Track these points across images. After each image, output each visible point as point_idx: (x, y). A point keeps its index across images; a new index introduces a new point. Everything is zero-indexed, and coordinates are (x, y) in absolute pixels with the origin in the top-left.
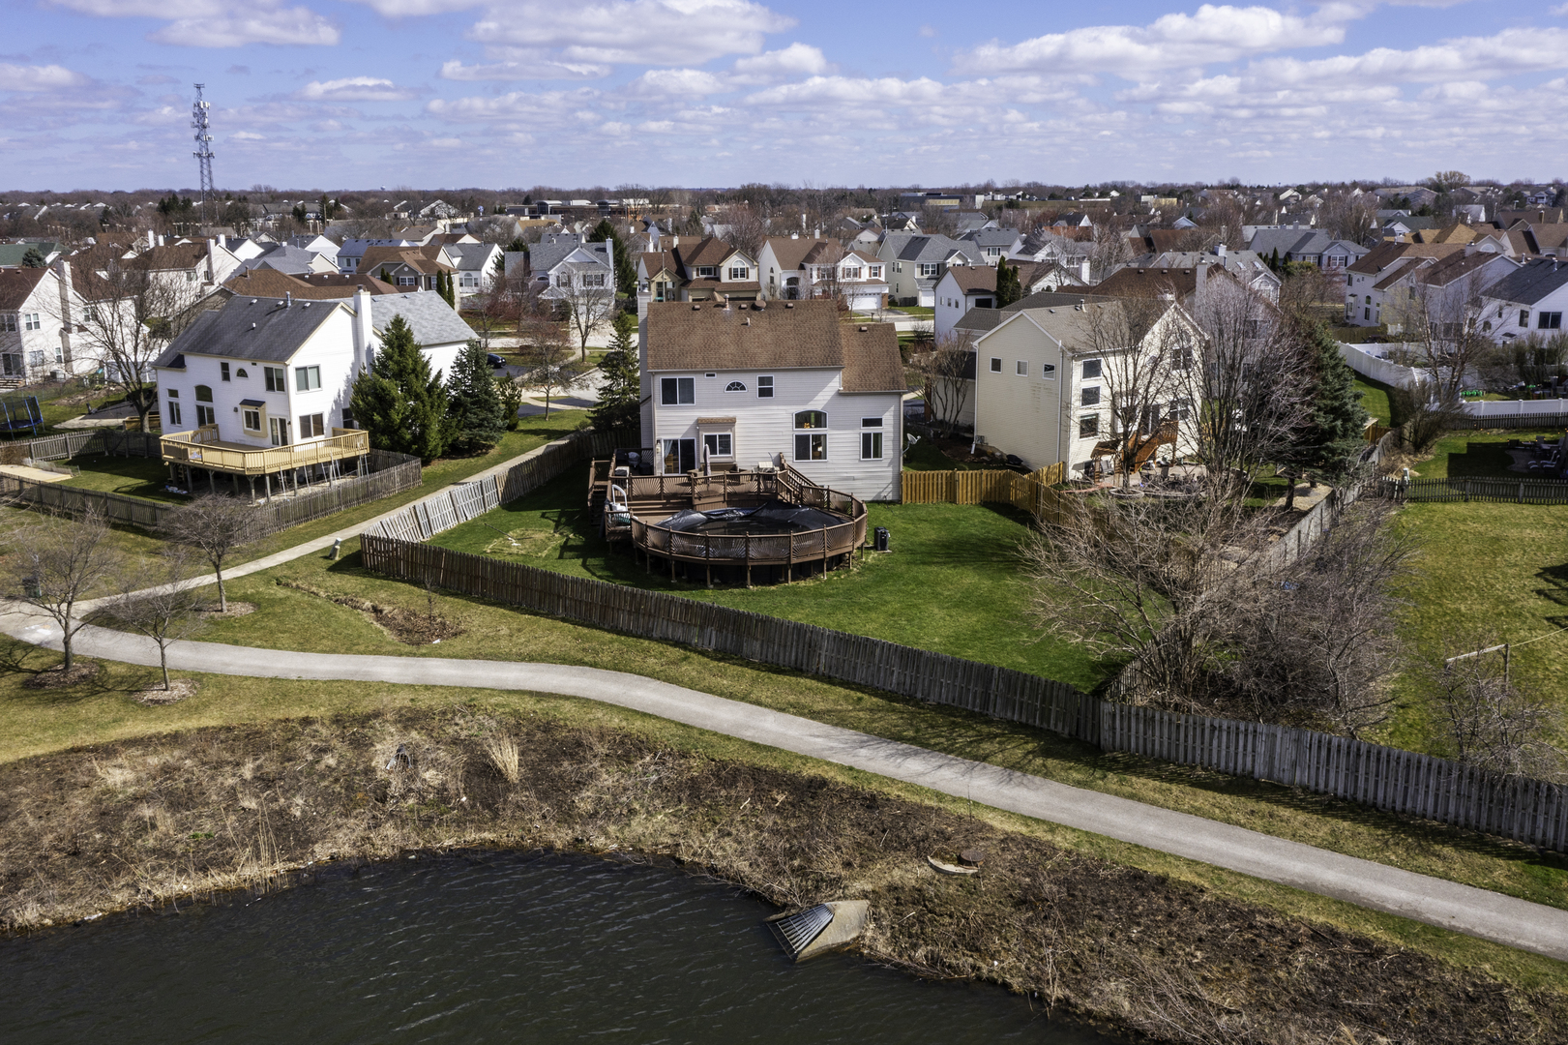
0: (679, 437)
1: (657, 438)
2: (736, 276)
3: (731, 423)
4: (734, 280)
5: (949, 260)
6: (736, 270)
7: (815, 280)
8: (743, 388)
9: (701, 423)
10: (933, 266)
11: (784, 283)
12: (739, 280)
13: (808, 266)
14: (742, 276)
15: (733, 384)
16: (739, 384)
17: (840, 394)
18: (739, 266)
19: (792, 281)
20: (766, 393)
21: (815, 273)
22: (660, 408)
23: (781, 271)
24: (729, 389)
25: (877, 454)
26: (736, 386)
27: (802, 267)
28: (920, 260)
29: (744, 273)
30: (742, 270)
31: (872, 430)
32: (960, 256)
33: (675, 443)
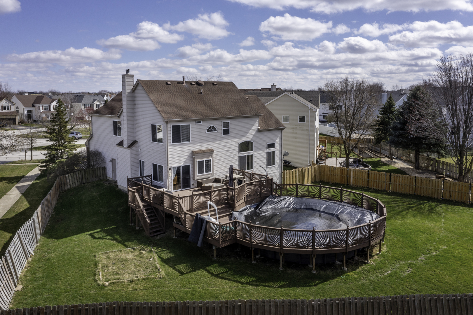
0: (181, 164)
1: (169, 166)
2: (5, 109)
3: (210, 152)
4: (4, 111)
5: (95, 103)
6: (5, 107)
7: (42, 111)
8: (215, 130)
9: (193, 154)
10: (88, 105)
11: (26, 112)
12: (7, 111)
13: (37, 105)
14: (8, 109)
15: (210, 128)
16: (213, 127)
17: (259, 130)
18: (6, 105)
19: (30, 112)
20: (226, 132)
21: (41, 108)
22: (171, 145)
23: (24, 107)
24: (208, 130)
25: (273, 164)
26: (211, 129)
27: (33, 106)
28: (83, 103)
29: (9, 108)
30: (8, 107)
31: (271, 150)
32: (98, 101)
33: (178, 169)
